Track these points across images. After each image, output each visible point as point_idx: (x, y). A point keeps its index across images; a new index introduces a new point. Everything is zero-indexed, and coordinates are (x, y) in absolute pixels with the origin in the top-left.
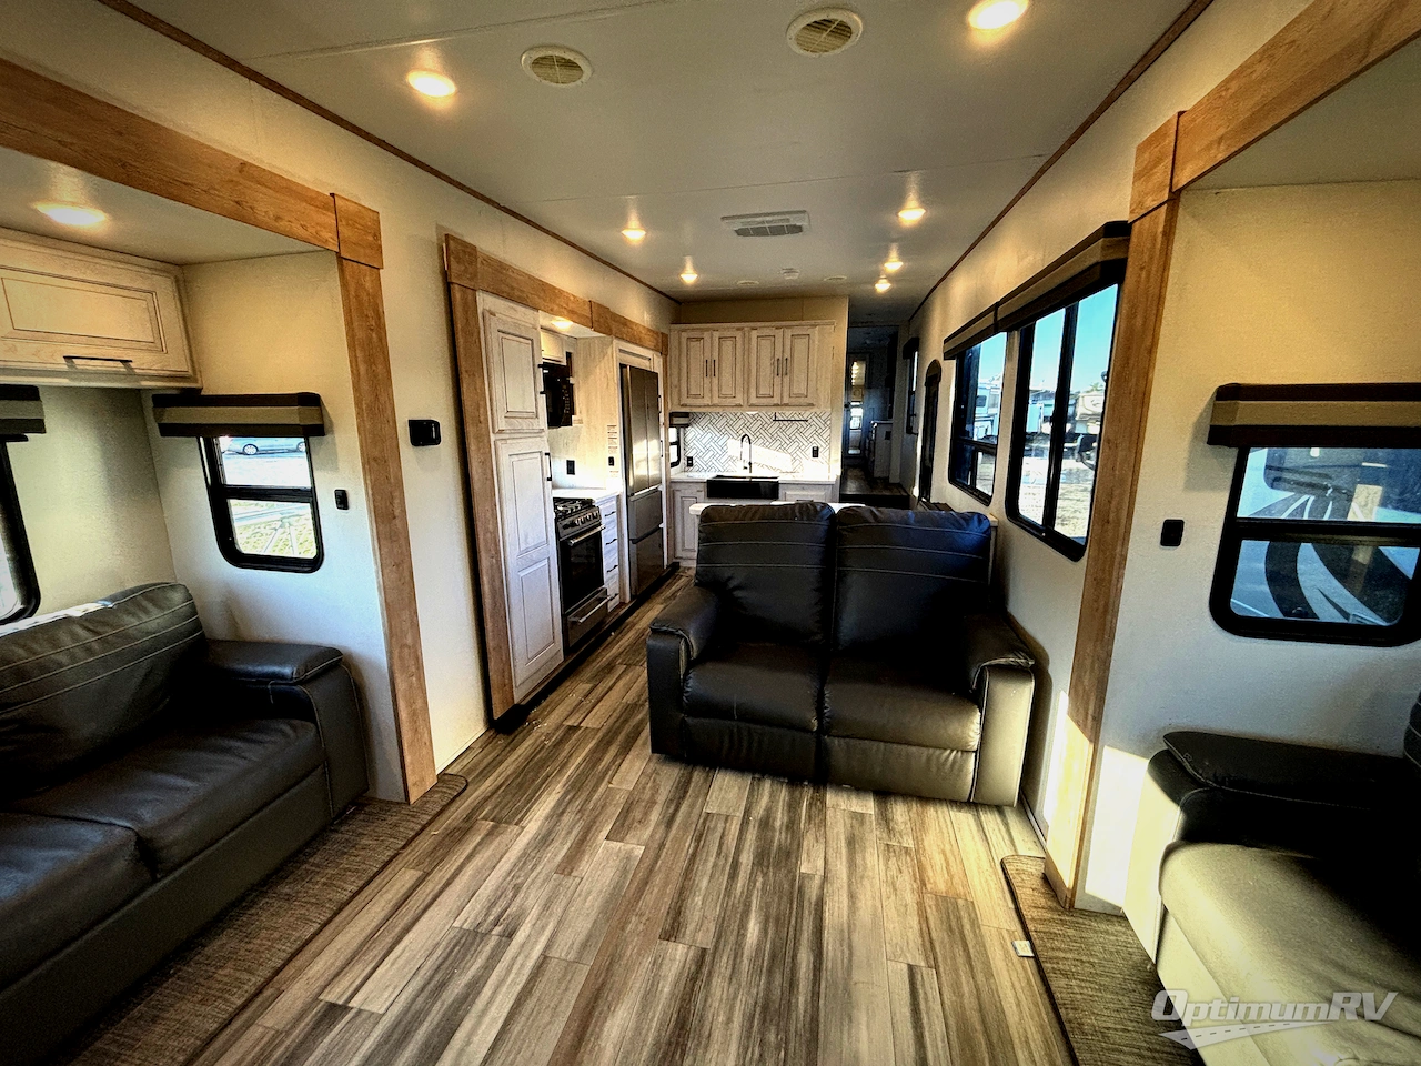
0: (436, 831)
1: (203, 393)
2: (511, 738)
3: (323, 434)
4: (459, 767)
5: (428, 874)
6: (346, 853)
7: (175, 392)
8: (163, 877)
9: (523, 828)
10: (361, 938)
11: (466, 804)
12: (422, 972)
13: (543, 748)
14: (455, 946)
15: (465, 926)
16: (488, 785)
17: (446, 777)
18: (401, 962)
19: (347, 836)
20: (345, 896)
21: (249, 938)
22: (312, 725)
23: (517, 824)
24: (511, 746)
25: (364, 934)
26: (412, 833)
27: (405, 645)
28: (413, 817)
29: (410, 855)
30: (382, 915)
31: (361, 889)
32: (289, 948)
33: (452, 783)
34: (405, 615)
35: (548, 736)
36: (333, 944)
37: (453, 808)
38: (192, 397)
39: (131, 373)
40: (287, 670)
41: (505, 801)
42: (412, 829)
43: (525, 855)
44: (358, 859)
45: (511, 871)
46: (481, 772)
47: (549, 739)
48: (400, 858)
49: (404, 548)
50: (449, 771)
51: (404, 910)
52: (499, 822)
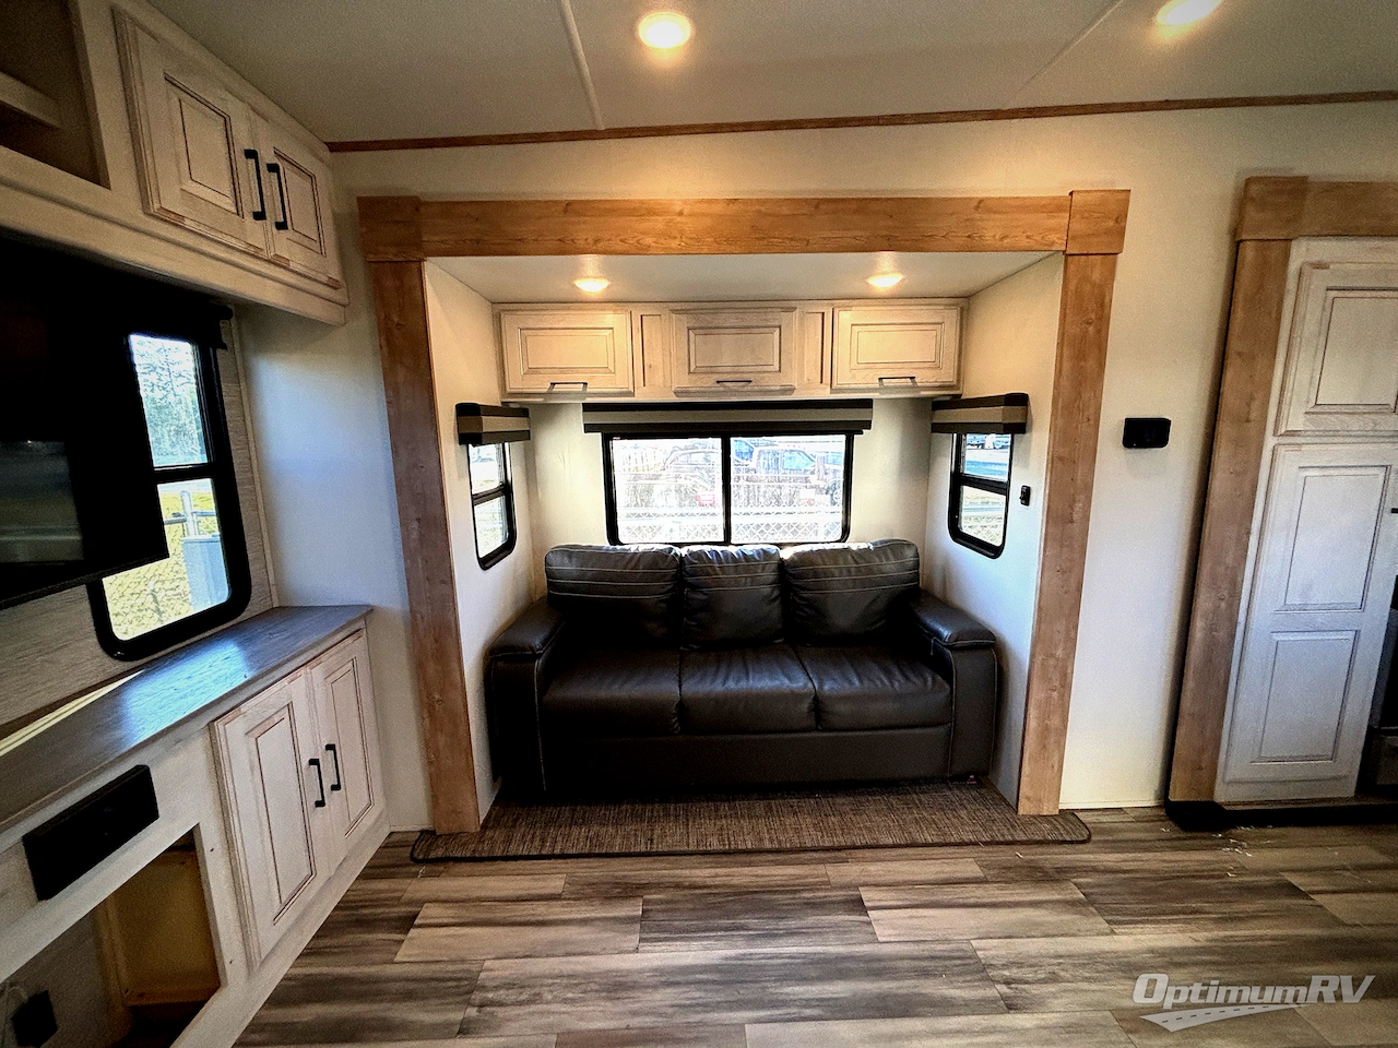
0: (1021, 855)
1: (963, 397)
2: (1183, 835)
3: (1024, 433)
4: (1093, 819)
5: (987, 882)
6: (943, 810)
7: (948, 398)
8: (821, 731)
9: (1113, 932)
10: (907, 878)
11: (1068, 857)
12: (922, 946)
13: (1219, 877)
14: (959, 958)
15: (979, 953)
16: (1110, 859)
17: (1071, 818)
18: (916, 922)
19: (954, 799)
20: (920, 839)
21: (856, 812)
22: (947, 686)
23: (1108, 922)
24: (1176, 843)
25: (911, 878)
26: (1001, 839)
27: (1052, 656)
28: (1013, 826)
29: (988, 854)
30: (931, 877)
31: (933, 845)
32: (868, 840)
33: (1073, 827)
34: (1060, 626)
35: (1241, 870)
36: (890, 863)
37: (1056, 849)
38: (956, 402)
39: (915, 387)
40: (946, 633)
41: (1118, 889)
42: (1003, 835)
43: (1091, 960)
44: (947, 821)
45: (1061, 957)
46: (1114, 841)
47: (1238, 875)
48: (977, 849)
49: (1077, 556)
50: (1079, 815)
51: (947, 889)
52: (1092, 903)
